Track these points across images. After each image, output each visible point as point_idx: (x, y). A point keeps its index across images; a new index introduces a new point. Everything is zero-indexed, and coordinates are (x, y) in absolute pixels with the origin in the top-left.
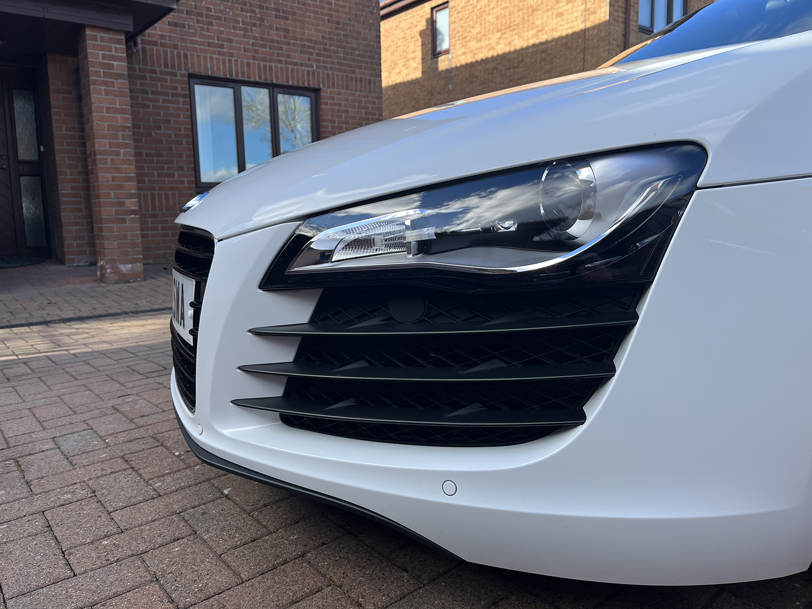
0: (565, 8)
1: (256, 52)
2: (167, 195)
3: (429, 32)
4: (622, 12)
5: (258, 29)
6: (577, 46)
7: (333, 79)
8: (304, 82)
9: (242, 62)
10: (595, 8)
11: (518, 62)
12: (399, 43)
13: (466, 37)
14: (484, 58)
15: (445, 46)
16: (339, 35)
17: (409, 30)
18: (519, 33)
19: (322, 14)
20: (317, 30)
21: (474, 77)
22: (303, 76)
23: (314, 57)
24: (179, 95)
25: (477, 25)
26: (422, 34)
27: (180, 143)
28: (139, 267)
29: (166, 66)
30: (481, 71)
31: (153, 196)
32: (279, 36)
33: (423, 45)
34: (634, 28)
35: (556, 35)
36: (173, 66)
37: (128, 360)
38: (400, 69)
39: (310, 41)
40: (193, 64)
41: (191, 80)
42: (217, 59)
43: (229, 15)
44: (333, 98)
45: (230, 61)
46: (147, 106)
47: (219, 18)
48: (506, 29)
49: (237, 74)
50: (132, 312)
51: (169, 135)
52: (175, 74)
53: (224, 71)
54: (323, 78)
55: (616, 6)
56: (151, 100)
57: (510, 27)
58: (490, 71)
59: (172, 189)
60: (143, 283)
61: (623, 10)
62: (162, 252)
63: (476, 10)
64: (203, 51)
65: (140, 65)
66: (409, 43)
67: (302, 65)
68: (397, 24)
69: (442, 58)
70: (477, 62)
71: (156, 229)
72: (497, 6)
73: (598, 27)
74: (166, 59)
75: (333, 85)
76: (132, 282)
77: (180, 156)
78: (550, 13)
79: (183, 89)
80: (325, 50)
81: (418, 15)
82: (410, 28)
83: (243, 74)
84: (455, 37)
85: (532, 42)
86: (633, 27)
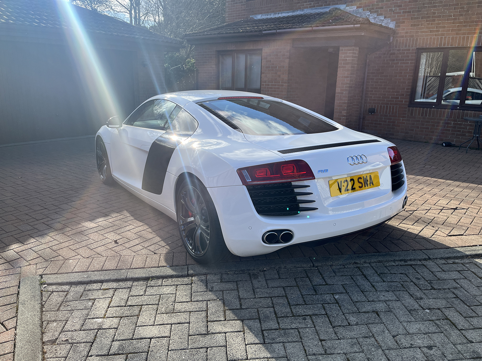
1: (460, 30)
2: (393, 107)
5: (464, 17)
9: (449, 38)
24: (409, 60)
27: (405, 83)
31: (387, 107)
36: (409, 46)
40: (420, 43)
42: (434, 39)
43: (446, 13)
45: (441, 38)
47: (440, 16)
51: (400, 79)
52: (409, 50)
59: (396, 104)
64: (427, 35)
74: (406, 43)
79: (412, 56)
83: (448, 44)
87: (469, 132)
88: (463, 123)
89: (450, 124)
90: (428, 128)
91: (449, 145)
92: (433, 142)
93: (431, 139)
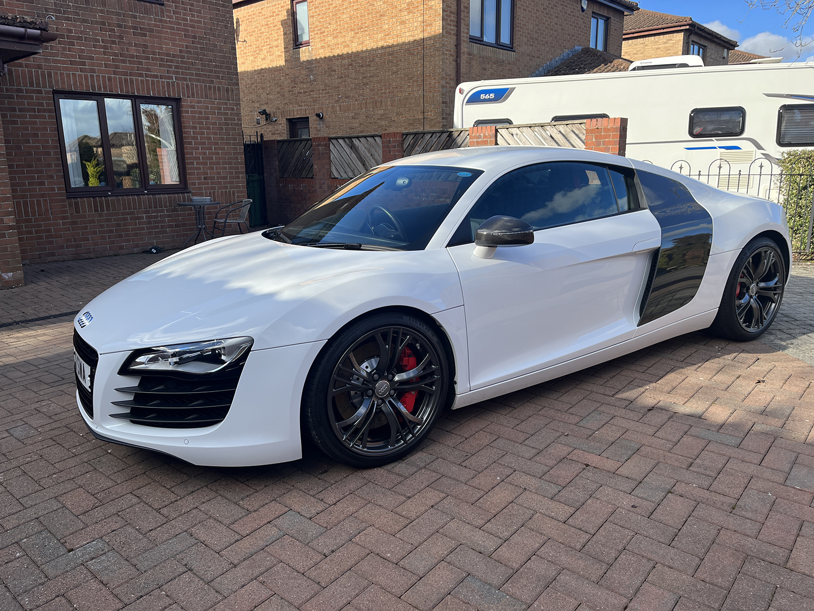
0: (407, 17)
1: (117, 67)
2: (38, 202)
3: (290, 22)
4: (454, 25)
5: (118, 46)
6: (418, 53)
7: (192, 89)
8: (164, 93)
9: (104, 77)
10: (431, 21)
11: (370, 61)
12: (263, 30)
13: (324, 32)
14: (340, 54)
15: (305, 38)
16: (196, 48)
17: (272, 18)
18: (369, 34)
19: (178, 29)
20: (174, 45)
21: (332, 71)
22: (163, 87)
23: (173, 69)
24: (45, 111)
25: (333, 22)
26: (283, 23)
27: (49, 154)
28: (20, 274)
29: (32, 85)
30: (338, 66)
31: (25, 203)
32: (138, 51)
33: (285, 34)
34: (466, 39)
35: (400, 41)
36: (38, 85)
37: (34, 372)
38: (265, 56)
39: (168, 55)
40: (57, 82)
41: (55, 95)
42: (80, 76)
43: (89, 35)
44: (193, 107)
45: (92, 76)
46: (15, 122)
47: (80, 38)
48: (358, 29)
49: (100, 89)
50: (22, 322)
51: (38, 148)
52: (40, 92)
53: (87, 86)
54: (183, 88)
55: (449, 21)
56: (18, 117)
57: (362, 28)
58: (346, 67)
59: (43, 196)
60: (25, 288)
61: (455, 23)
62: (37, 253)
63: (331, 7)
64: (66, 69)
65: (7, 85)
66: (271, 31)
67: (161, 77)
68: (260, 11)
69: (302, 49)
70: (334, 56)
71: (31, 232)
72: (350, 7)
73: (434, 38)
74: (31, 78)
75: (193, 95)
76: (15, 288)
77: (49, 165)
78: (394, 20)
79: (48, 104)
80: (183, 62)
81: (278, 4)
82: (273, 16)
83: (105, 88)
84: (314, 31)
85: (380, 44)
86: (464, 37)
88: (159, 214)
89: (142, 218)
92: (125, 251)
93: (121, 248)
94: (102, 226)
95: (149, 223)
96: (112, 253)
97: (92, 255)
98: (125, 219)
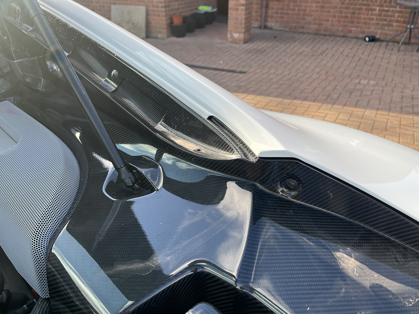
28: (242, 36)
76: (237, 43)
87: (398, 21)
88: (391, 9)
89: (375, 10)
90: (347, 17)
91: (373, 39)
92: (351, 35)
93: (350, 31)
94: (341, 12)
95: (380, 15)
96: (342, 34)
97: (327, 33)
98: (361, 9)
